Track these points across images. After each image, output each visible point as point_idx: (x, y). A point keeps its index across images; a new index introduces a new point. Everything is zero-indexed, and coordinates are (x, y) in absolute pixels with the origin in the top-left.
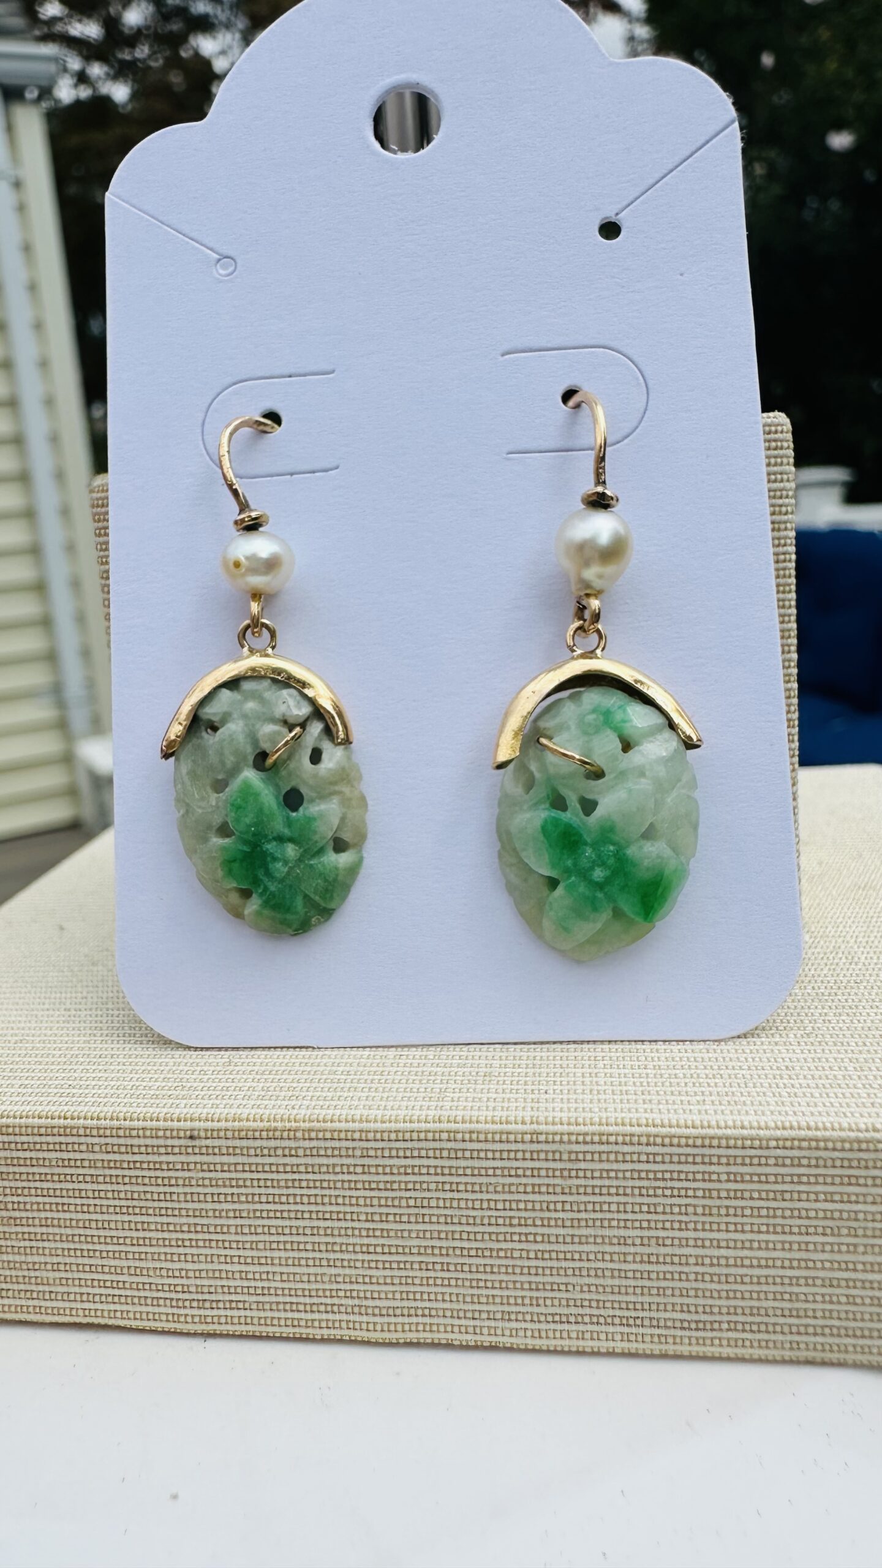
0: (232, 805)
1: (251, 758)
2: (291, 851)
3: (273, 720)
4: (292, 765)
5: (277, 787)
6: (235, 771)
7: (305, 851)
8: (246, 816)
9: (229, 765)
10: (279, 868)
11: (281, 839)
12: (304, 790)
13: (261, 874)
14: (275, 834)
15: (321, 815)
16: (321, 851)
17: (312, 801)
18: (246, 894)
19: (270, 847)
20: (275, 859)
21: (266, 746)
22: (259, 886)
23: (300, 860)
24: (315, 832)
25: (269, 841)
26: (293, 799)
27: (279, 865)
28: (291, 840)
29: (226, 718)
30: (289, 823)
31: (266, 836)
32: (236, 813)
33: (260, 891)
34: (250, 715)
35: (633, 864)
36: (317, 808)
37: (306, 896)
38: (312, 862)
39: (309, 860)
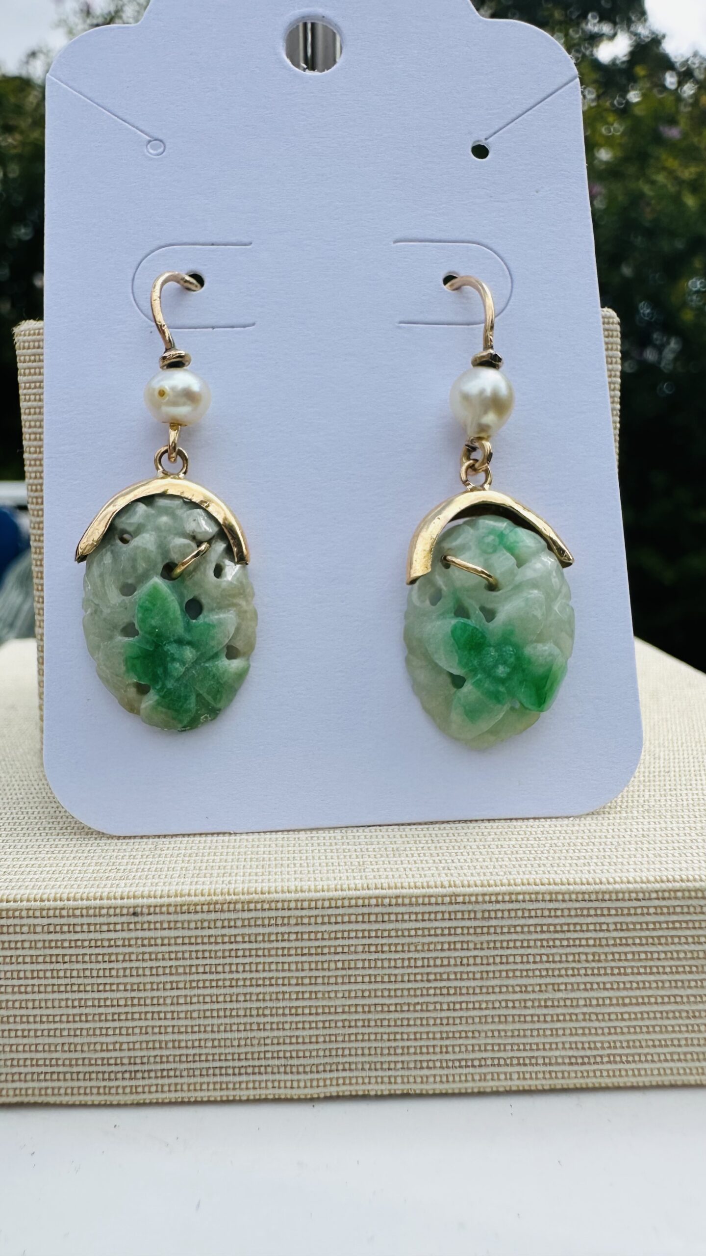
0: (141, 607)
1: (160, 567)
2: (189, 653)
3: (184, 535)
4: (198, 576)
5: (181, 596)
6: (144, 577)
7: (202, 655)
8: (152, 618)
9: (140, 570)
10: (177, 669)
11: (180, 642)
12: (204, 601)
13: (160, 671)
14: (176, 638)
15: (220, 623)
16: (215, 656)
17: (212, 610)
18: (143, 690)
19: (172, 648)
20: (174, 660)
21: (175, 556)
22: (157, 682)
23: (196, 662)
24: (213, 638)
25: (170, 643)
26: (194, 608)
27: (177, 665)
28: (190, 643)
29: (139, 530)
30: (188, 628)
31: (168, 638)
32: (143, 614)
33: (158, 688)
34: (163, 528)
35: (530, 662)
36: (216, 617)
37: (198, 695)
38: (207, 665)
39: (205, 662)
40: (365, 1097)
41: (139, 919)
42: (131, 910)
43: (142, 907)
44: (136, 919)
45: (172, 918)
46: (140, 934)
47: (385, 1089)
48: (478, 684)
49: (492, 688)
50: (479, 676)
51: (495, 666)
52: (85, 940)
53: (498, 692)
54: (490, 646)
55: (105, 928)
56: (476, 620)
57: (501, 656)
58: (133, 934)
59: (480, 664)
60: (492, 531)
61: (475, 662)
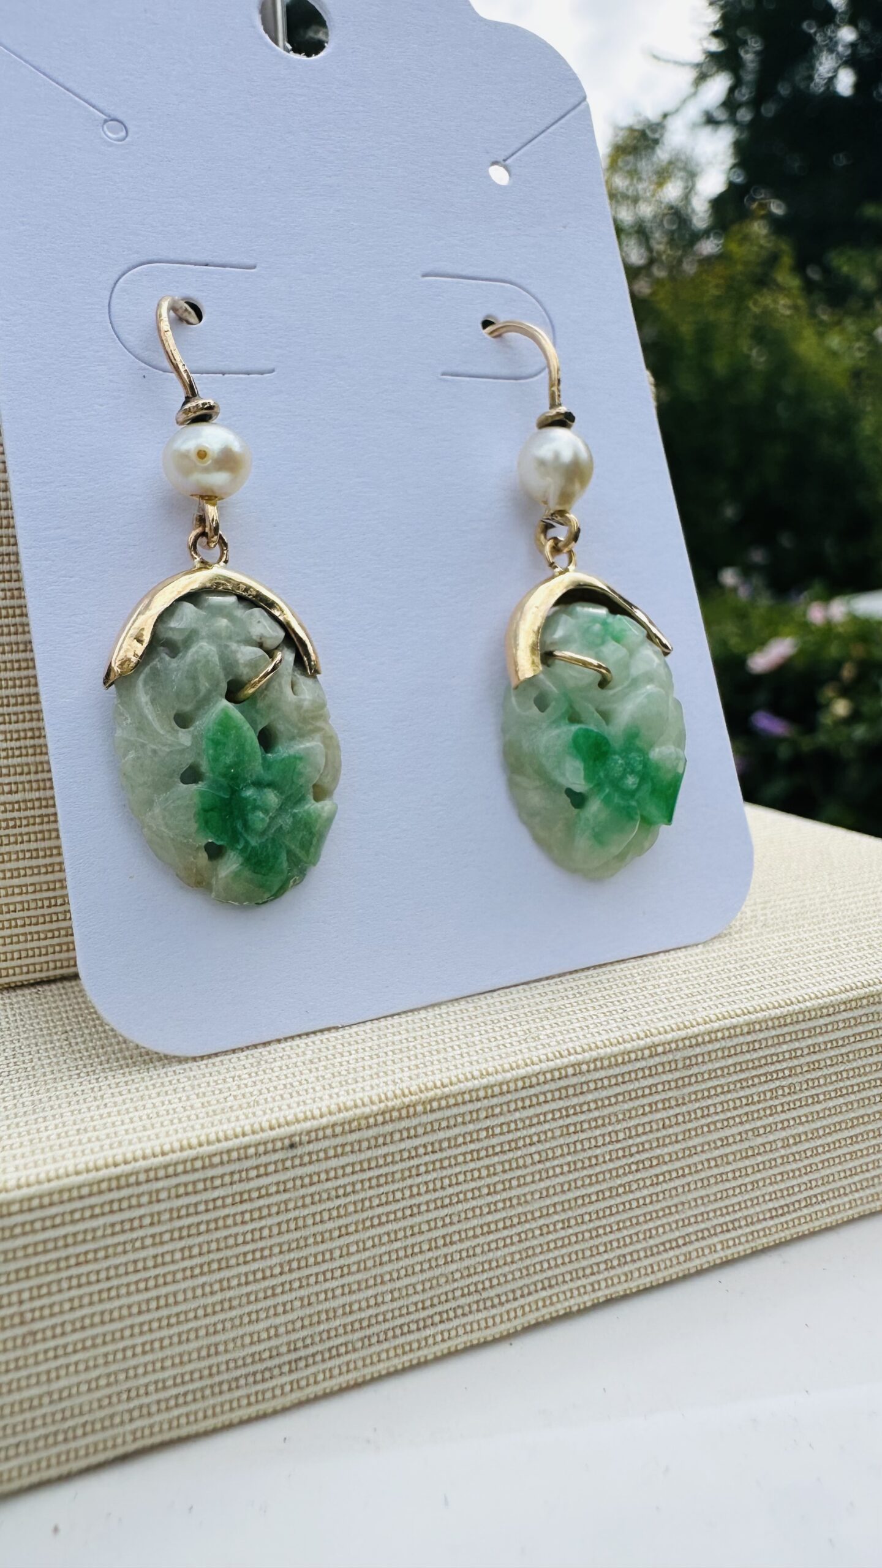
0: (212, 740)
1: (224, 686)
2: (272, 798)
3: (249, 642)
4: (272, 695)
5: (254, 721)
6: (204, 702)
7: (288, 798)
8: (226, 754)
9: (203, 691)
10: (259, 819)
11: (259, 784)
12: (281, 727)
13: (239, 826)
14: (254, 778)
15: (306, 754)
16: (302, 799)
17: (293, 738)
18: (215, 852)
19: (249, 793)
20: (255, 808)
21: (244, 672)
22: (238, 842)
23: (281, 809)
24: (300, 774)
25: (247, 786)
26: (267, 739)
27: (260, 814)
28: (271, 785)
29: (191, 637)
30: (267, 765)
31: (245, 780)
32: (215, 750)
33: (240, 847)
34: (224, 634)
35: (658, 768)
36: (302, 746)
37: (289, 852)
38: (296, 811)
39: (292, 808)
40: (568, 1316)
41: (299, 1151)
42: (287, 1142)
43: (300, 1135)
44: (294, 1152)
45: (340, 1140)
46: (300, 1171)
47: (588, 1299)
48: (607, 801)
49: (622, 803)
50: (607, 790)
51: (623, 777)
52: (228, 1196)
53: (629, 807)
54: (615, 753)
55: (253, 1173)
56: (593, 725)
57: (628, 764)
58: (290, 1174)
59: (607, 776)
60: (594, 619)
61: (602, 774)
